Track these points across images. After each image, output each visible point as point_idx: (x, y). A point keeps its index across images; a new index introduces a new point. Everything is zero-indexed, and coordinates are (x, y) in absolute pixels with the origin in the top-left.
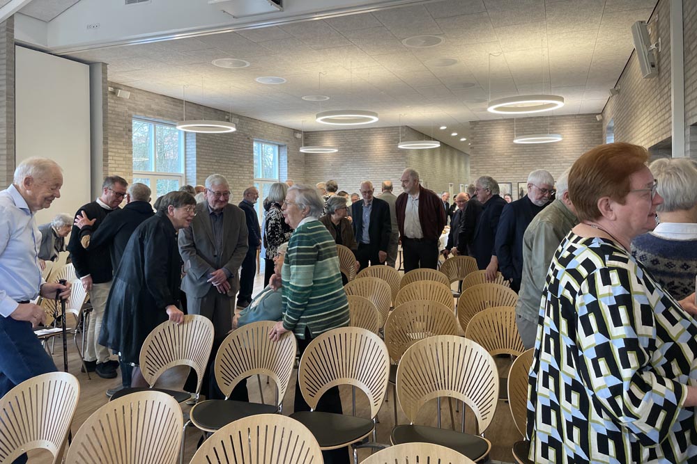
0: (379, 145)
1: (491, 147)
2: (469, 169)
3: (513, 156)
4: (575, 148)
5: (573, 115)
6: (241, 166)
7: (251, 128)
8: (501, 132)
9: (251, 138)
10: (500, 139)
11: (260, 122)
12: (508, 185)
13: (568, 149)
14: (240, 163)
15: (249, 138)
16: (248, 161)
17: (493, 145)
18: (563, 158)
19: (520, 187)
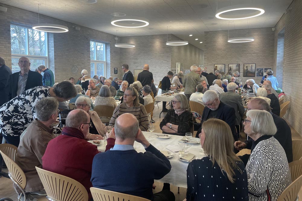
0: (157, 44)
1: (215, 45)
2: (203, 57)
3: (227, 50)
4: (259, 46)
5: (259, 28)
6: (83, 54)
7: (88, 33)
8: (220, 37)
9: (88, 39)
10: (220, 41)
11: (94, 31)
12: (223, 66)
13: (255, 46)
14: (83, 52)
15: (87, 39)
16: (87, 51)
17: (216, 44)
18: (253, 51)
19: (229, 66)
